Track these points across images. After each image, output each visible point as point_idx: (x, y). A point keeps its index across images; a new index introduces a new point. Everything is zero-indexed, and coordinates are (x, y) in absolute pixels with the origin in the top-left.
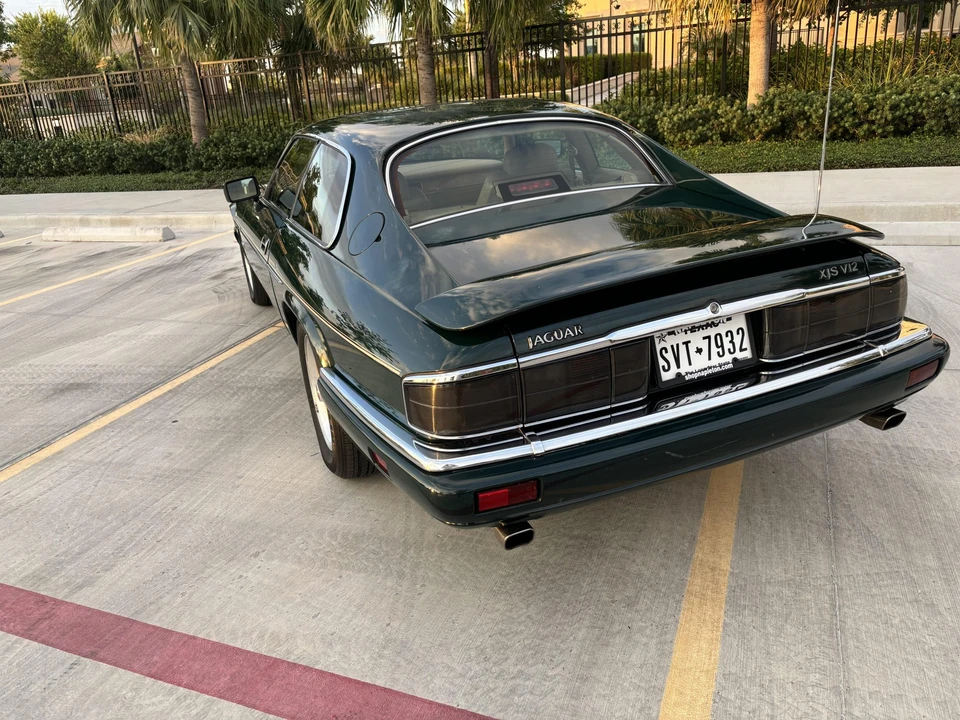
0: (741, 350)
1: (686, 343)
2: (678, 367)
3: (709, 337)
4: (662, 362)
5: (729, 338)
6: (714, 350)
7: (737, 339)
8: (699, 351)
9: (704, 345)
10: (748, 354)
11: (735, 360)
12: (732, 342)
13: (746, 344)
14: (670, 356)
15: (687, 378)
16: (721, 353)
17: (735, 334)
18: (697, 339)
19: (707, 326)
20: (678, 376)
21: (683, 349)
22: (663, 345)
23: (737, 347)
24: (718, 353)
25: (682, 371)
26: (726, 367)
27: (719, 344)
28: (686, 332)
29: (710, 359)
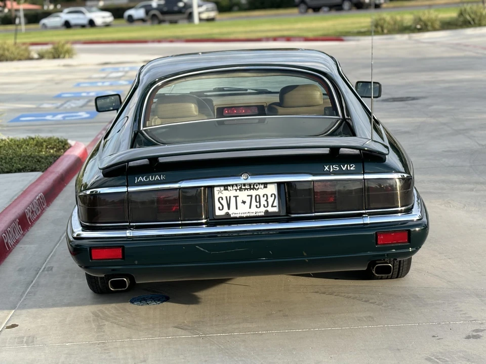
0: (272, 206)
1: (236, 197)
2: (229, 209)
3: (251, 196)
4: (217, 205)
5: (265, 198)
6: (254, 203)
7: (271, 200)
8: (244, 202)
9: (248, 200)
10: (276, 209)
11: (267, 212)
12: (266, 200)
13: (276, 203)
14: (224, 202)
15: (232, 216)
16: (258, 206)
17: (269, 196)
18: (243, 195)
19: (250, 189)
20: (227, 214)
21: (233, 200)
22: (220, 195)
23: (270, 204)
24: (256, 206)
25: (230, 212)
26: (260, 214)
27: (258, 201)
28: (236, 190)
29: (250, 208)
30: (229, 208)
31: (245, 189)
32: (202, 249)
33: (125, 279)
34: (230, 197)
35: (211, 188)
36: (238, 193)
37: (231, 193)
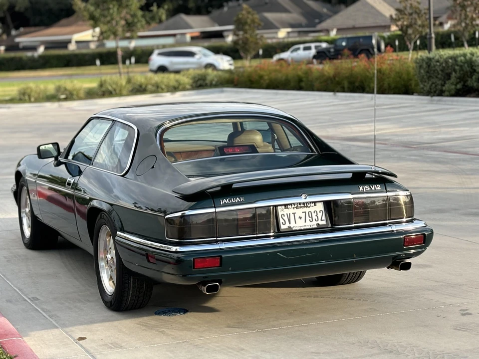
1: (294, 214)
3: (305, 212)
4: (281, 220)
5: (316, 214)
6: (308, 219)
7: (320, 215)
8: (300, 218)
9: (303, 215)
10: (324, 223)
11: (318, 224)
12: (317, 216)
13: (324, 218)
14: (286, 218)
15: (294, 229)
16: (311, 220)
17: (318, 212)
18: (299, 212)
19: (304, 207)
20: (290, 227)
21: (292, 216)
22: (282, 213)
23: (320, 219)
24: (310, 220)
25: (292, 225)
26: (314, 227)
27: (310, 216)
28: (294, 208)
29: (305, 222)
30: (290, 224)
31: (300, 207)
32: (282, 255)
33: (218, 284)
34: (290, 214)
35: (276, 206)
36: (295, 210)
37: (290, 210)
